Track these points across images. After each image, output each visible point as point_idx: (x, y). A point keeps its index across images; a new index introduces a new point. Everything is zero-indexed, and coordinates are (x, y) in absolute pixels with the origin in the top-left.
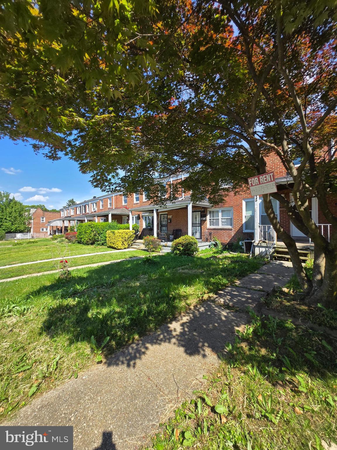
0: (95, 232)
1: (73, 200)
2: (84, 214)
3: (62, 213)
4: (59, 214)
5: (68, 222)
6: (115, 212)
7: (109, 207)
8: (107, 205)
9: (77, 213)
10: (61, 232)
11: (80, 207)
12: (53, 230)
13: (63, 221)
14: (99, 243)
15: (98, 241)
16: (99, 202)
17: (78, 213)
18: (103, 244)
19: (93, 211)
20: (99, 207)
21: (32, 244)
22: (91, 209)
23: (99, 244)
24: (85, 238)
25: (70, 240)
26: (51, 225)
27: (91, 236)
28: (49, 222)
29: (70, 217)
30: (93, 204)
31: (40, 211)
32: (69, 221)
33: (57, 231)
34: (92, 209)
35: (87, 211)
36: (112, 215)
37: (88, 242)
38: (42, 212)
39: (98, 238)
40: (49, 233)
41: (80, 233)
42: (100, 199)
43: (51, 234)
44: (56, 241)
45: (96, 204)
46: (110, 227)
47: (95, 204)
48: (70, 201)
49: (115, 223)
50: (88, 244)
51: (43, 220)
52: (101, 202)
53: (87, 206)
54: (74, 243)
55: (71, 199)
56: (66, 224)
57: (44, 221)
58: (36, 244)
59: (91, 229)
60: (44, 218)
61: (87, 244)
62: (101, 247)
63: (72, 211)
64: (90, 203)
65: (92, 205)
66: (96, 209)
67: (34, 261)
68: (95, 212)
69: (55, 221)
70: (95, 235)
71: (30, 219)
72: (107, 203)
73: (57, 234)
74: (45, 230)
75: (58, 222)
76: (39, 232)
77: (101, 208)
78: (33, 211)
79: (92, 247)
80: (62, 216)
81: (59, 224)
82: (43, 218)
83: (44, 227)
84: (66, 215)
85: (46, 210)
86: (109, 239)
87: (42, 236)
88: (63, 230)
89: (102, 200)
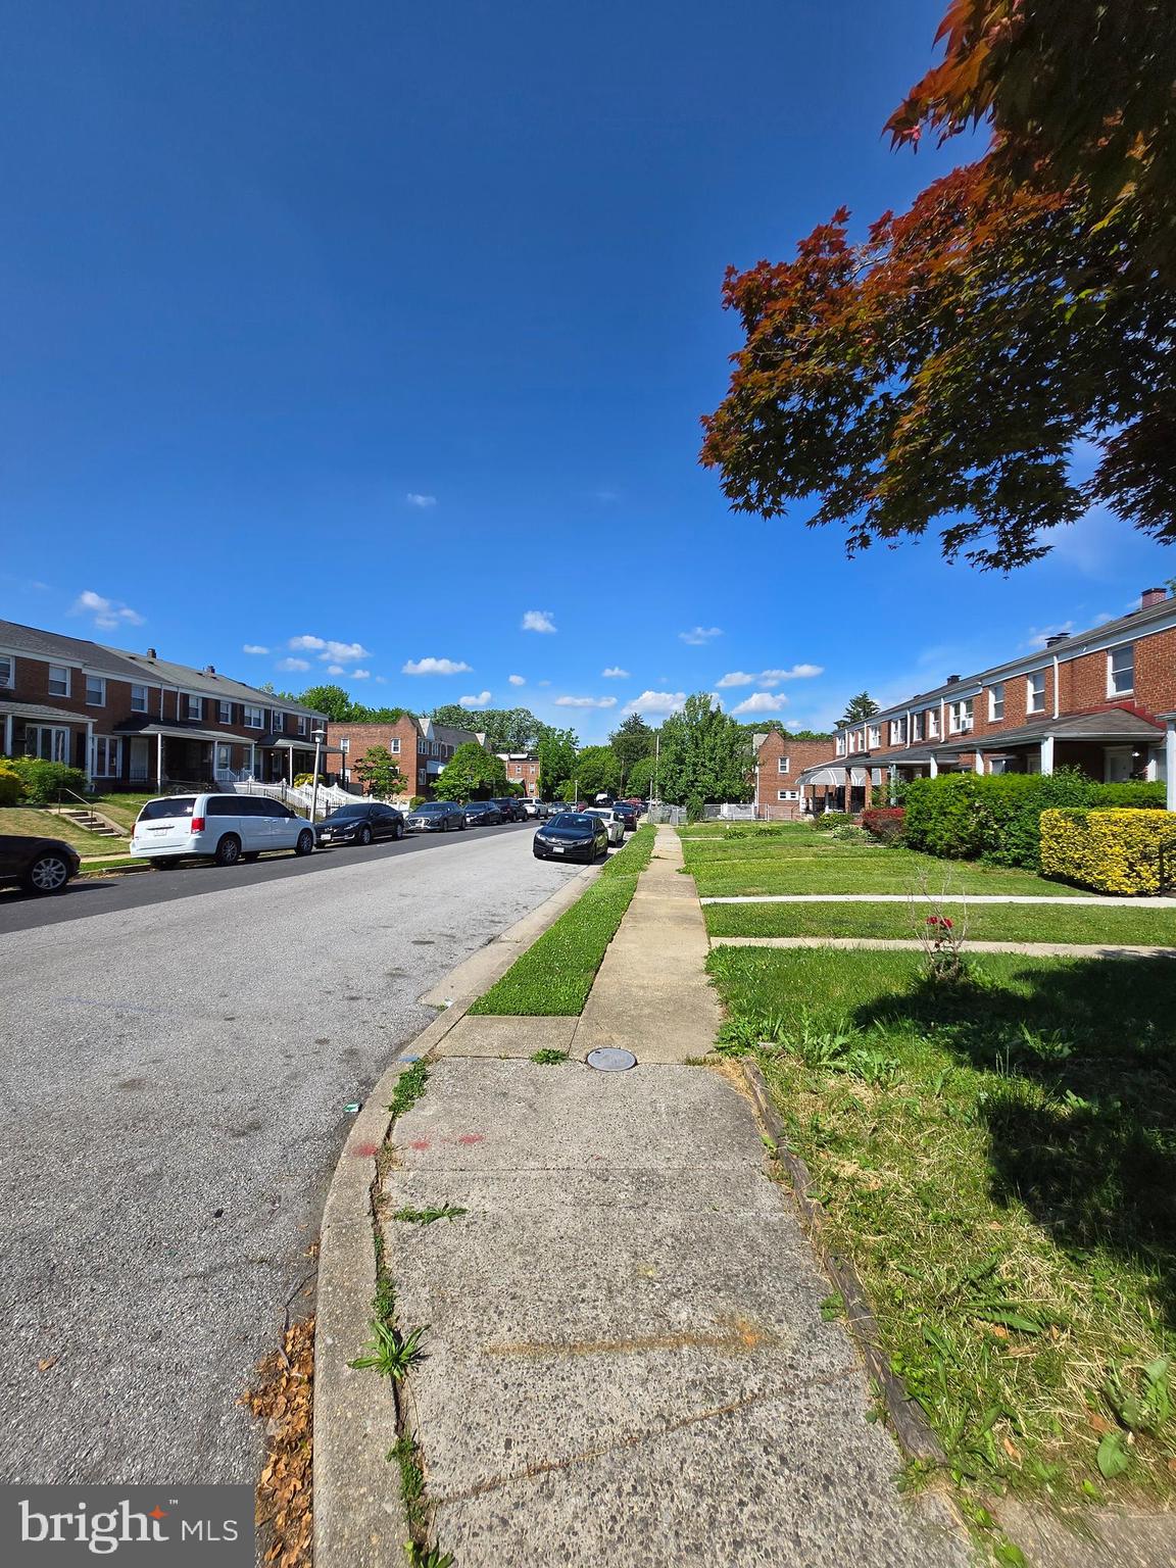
0: (983, 813)
1: (865, 696)
2: (918, 744)
3: (839, 743)
4: (829, 745)
5: (864, 771)
6: (1074, 732)
7: (1030, 710)
8: (1023, 705)
9: (893, 742)
10: (841, 806)
11: (904, 720)
12: (814, 798)
13: (849, 771)
14: (998, 854)
15: (996, 849)
16: (984, 698)
17: (895, 739)
18: (1017, 863)
19: (953, 730)
20: (986, 714)
21: (769, 839)
22: (947, 723)
23: (998, 861)
24: (942, 832)
25: (878, 836)
26: (812, 781)
27: (965, 828)
28: (803, 773)
29: (867, 755)
30: (957, 707)
31: (776, 739)
32: (869, 769)
33: (827, 802)
34: (952, 723)
35: (932, 733)
36: (1058, 744)
37: (951, 847)
38: (781, 742)
39: (997, 837)
40: (802, 807)
41: (919, 812)
42: (986, 682)
43: (808, 808)
44: (828, 835)
45: (969, 703)
46: (1052, 795)
47: (963, 706)
48: (856, 703)
49: (1074, 780)
50: (954, 857)
51: (784, 768)
52: (992, 696)
53: (932, 716)
54: (896, 847)
55: (858, 694)
56: (858, 778)
57: (787, 771)
58: (776, 838)
59: (966, 801)
60: (788, 760)
61: (948, 854)
62: (1009, 872)
63: (872, 734)
64: (943, 702)
65: (952, 710)
66: (970, 723)
67: (801, 894)
68: (964, 733)
69: (821, 768)
70: (983, 825)
71: (755, 763)
72: (1025, 696)
73: (827, 810)
74: (788, 795)
75: (830, 771)
76: (775, 803)
77: (992, 718)
78: (758, 740)
79: (970, 866)
80: (838, 753)
81: (833, 778)
82: (783, 760)
83: (786, 787)
84: (852, 751)
85: (786, 737)
86: (1054, 845)
87: (785, 816)
88: (848, 799)
89: (996, 688)
